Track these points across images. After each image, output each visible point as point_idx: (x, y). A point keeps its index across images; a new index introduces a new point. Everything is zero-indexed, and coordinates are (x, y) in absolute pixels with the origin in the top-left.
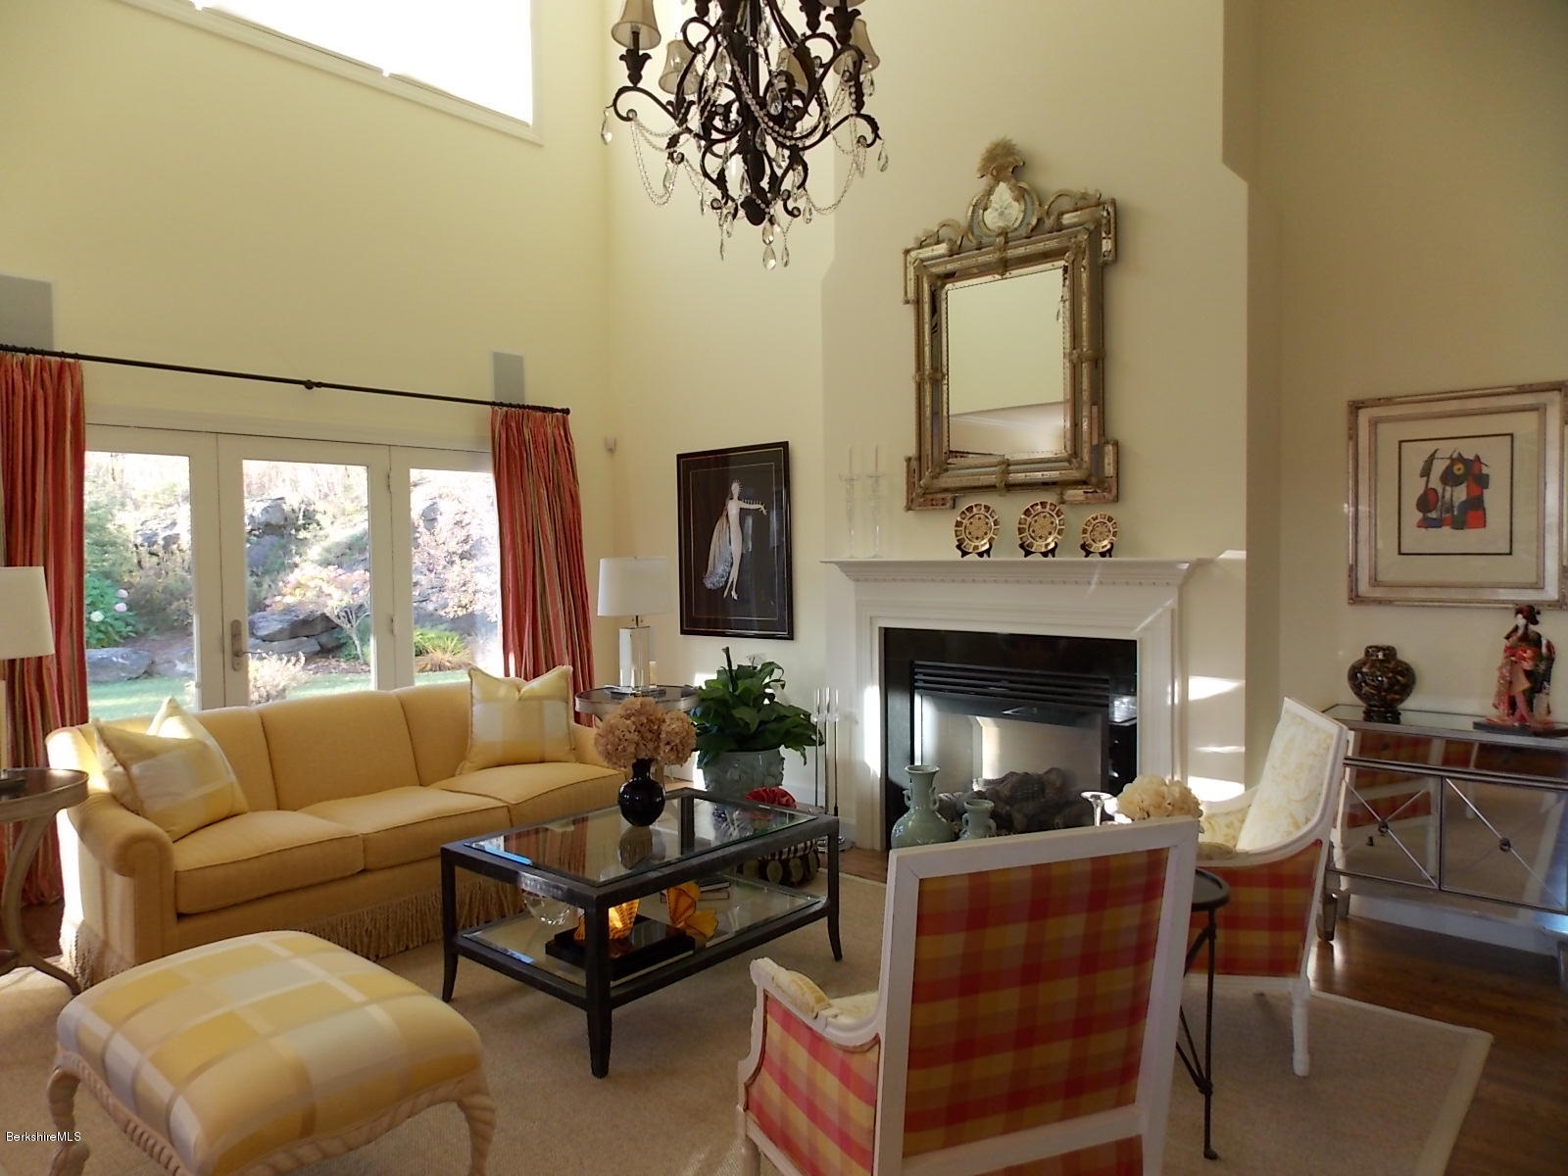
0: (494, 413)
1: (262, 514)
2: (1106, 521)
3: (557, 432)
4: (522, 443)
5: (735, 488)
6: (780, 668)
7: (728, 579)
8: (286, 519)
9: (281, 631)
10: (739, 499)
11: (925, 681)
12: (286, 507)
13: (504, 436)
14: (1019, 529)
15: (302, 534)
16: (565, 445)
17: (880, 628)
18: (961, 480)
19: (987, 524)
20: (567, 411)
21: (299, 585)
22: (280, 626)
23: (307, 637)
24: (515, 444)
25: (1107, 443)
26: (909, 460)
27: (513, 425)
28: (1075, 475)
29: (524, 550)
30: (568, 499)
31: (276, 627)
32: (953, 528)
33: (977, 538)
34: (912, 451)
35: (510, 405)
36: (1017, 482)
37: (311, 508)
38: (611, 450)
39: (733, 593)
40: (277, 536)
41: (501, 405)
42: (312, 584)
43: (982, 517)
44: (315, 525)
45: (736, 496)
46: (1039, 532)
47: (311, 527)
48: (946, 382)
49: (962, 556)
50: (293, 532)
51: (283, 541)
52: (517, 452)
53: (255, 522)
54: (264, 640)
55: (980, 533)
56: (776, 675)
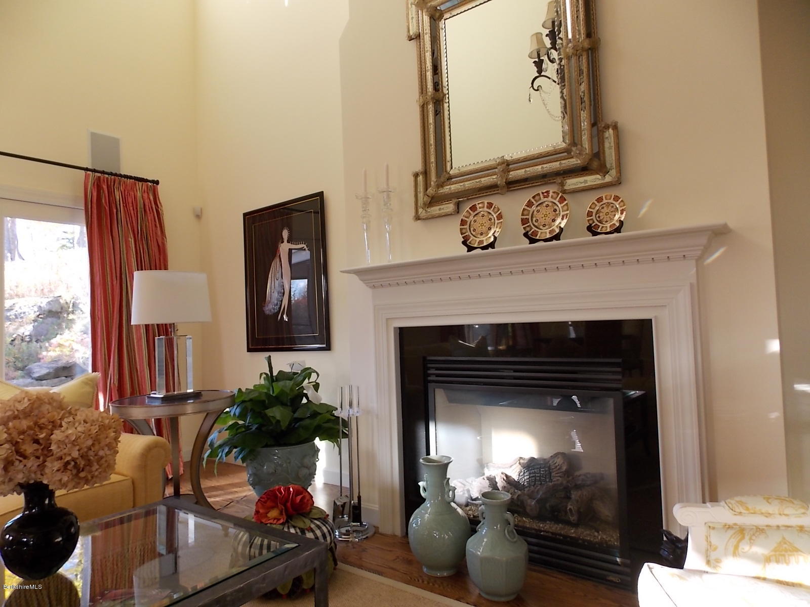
0: (87, 177)
1: (46, 305)
2: (612, 201)
3: (146, 195)
4: (111, 201)
5: (285, 234)
6: (315, 372)
7: (281, 306)
8: (62, 309)
9: (48, 374)
10: (288, 242)
11: (438, 375)
12: (62, 301)
13: (95, 194)
14: (522, 220)
15: (71, 317)
16: (154, 206)
17: (395, 328)
18: (464, 185)
19: (490, 220)
20: (157, 182)
21: (60, 345)
22: (48, 371)
23: (66, 377)
24: (106, 203)
25: (607, 127)
26: (416, 175)
27: (105, 187)
28: (574, 162)
29: (112, 285)
30: (156, 249)
31: (44, 371)
32: (458, 227)
33: (482, 234)
34: (418, 167)
35: (103, 172)
36: (519, 178)
37: (77, 302)
38: (198, 217)
39: (285, 317)
40: (56, 318)
41: (94, 171)
42: (67, 344)
43: (486, 214)
44: (80, 311)
45: (285, 241)
46: (542, 221)
47: (77, 312)
48: (447, 101)
49: (468, 251)
50: (65, 315)
51: (59, 321)
52: (107, 208)
53: (41, 310)
54: (37, 380)
55: (484, 229)
56: (314, 377)
